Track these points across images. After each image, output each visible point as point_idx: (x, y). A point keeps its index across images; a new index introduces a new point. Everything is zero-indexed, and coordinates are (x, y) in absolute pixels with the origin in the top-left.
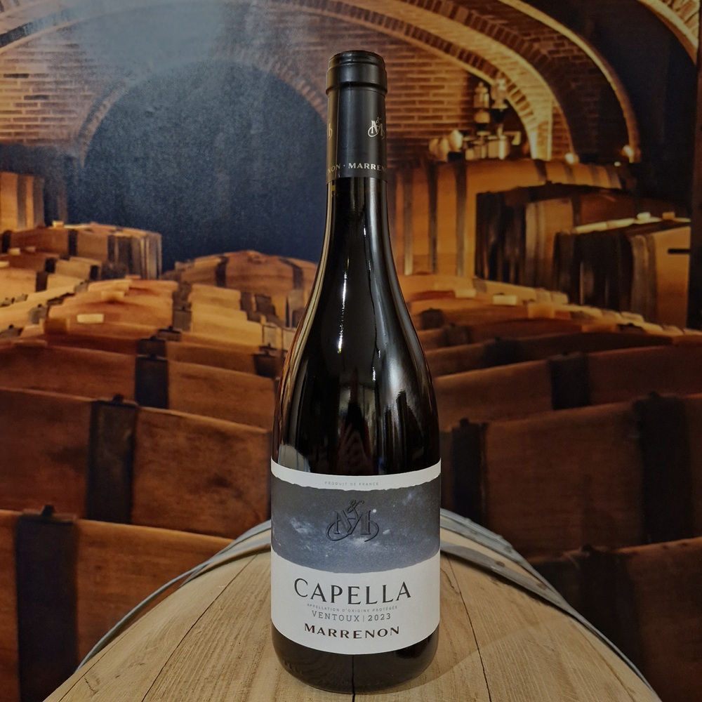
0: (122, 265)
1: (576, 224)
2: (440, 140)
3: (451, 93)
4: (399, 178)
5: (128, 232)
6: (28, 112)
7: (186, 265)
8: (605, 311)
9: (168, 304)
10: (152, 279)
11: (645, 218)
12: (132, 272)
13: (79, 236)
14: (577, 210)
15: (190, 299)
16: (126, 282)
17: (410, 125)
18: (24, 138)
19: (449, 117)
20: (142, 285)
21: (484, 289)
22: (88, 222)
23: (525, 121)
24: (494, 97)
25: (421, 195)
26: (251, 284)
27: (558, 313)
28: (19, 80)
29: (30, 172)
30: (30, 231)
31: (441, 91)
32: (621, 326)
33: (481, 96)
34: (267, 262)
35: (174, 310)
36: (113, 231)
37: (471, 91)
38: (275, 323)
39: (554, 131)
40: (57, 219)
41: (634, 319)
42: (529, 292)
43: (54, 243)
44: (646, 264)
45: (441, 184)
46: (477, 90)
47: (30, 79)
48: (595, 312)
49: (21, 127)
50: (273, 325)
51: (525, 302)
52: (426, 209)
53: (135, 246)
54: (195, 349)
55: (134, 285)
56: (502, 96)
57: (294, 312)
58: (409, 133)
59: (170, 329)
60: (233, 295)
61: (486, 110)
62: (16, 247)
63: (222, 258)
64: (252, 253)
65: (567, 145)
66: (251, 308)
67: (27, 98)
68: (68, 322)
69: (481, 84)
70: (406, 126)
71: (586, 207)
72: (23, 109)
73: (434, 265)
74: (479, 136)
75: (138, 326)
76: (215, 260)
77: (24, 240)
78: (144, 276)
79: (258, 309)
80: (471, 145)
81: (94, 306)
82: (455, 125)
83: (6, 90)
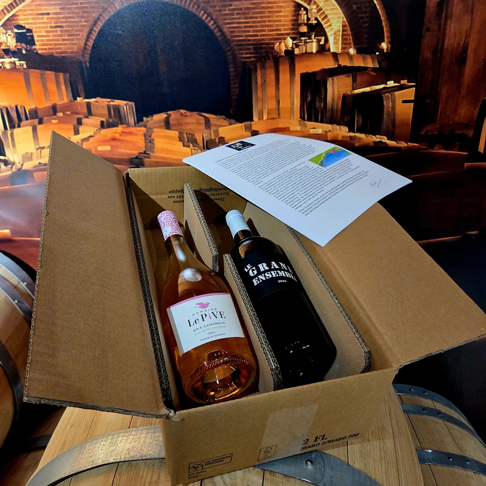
0: (116, 120)
1: (354, 89)
2: (280, 43)
3: (285, 15)
4: (259, 66)
5: (117, 102)
6: (53, 36)
7: (149, 119)
8: (367, 135)
9: (142, 140)
10: (132, 126)
11: (391, 84)
12: (122, 124)
13: (92, 105)
14: (354, 81)
15: (153, 137)
16: (120, 129)
17: (263, 35)
18: (54, 51)
19: (285, 30)
20: (127, 130)
21: (305, 126)
22: (95, 98)
23: (327, 30)
24: (309, 17)
25: (271, 76)
26: (183, 127)
27: (342, 137)
28: (45, 17)
29: (60, 71)
30: (66, 103)
31: (280, 14)
32: (375, 143)
33: (303, 16)
34: (191, 115)
35: (146, 142)
36: (109, 102)
37: (297, 13)
38: (197, 148)
39: (342, 35)
40: (79, 97)
41: (382, 139)
42: (328, 127)
43: (80, 110)
44: (390, 109)
45: (281, 69)
46: (300, 12)
47: (51, 16)
48: (362, 136)
49: (51, 45)
50: (196, 148)
51: (326, 132)
52: (274, 83)
53: (121, 110)
54: (159, 162)
55: (124, 131)
56: (314, 15)
57: (207, 141)
58: (263, 40)
59: (145, 152)
60: (174, 133)
61: (305, 24)
62: (60, 112)
63: (167, 114)
64: (182, 111)
65: (350, 43)
66: (185, 140)
67: (51, 27)
68: (93, 150)
69: (302, 9)
70: (261, 35)
71: (359, 79)
72: (51, 34)
73: (279, 114)
74: (302, 40)
75: (129, 151)
76: (163, 116)
77: (64, 109)
78: (128, 125)
79: (188, 141)
80: (297, 46)
81: (105, 142)
82: (288, 34)
83: (39, 23)
